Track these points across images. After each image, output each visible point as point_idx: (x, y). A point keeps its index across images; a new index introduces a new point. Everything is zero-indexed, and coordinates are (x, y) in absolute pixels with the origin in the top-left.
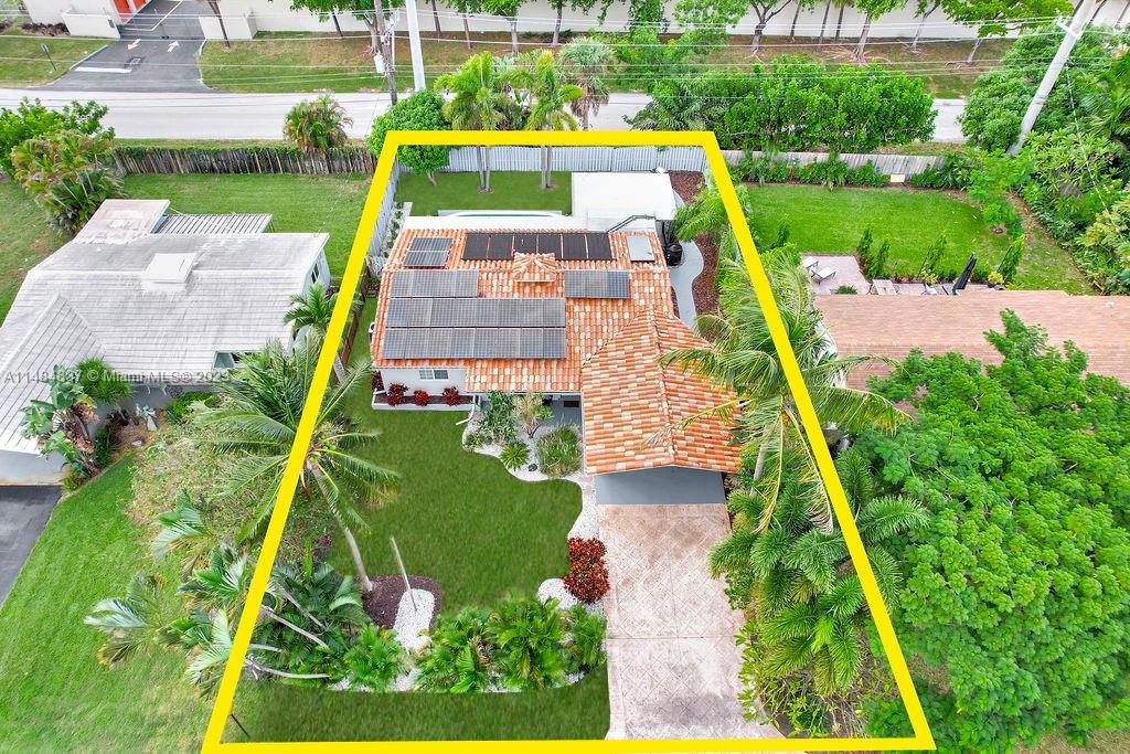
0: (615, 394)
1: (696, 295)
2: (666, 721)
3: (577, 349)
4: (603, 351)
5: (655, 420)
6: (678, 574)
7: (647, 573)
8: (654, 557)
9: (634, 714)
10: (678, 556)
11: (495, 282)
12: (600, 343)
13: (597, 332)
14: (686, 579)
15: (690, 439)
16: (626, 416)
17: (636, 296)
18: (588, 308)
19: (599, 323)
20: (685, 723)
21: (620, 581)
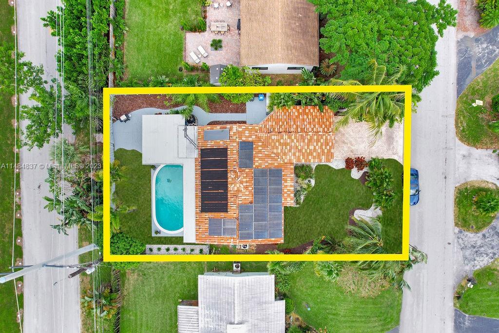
0: (300, 151)
1: (216, 112)
2: (392, 144)
3: (276, 164)
4: (277, 155)
5: (315, 137)
6: (350, 135)
7: (349, 145)
8: (344, 142)
9: (390, 152)
10: (344, 134)
11: (243, 198)
12: (273, 155)
13: (268, 156)
14: (352, 133)
15: (323, 126)
16: (312, 147)
17: (250, 139)
18: (256, 159)
19: (264, 155)
20: (393, 138)
21: (351, 154)
